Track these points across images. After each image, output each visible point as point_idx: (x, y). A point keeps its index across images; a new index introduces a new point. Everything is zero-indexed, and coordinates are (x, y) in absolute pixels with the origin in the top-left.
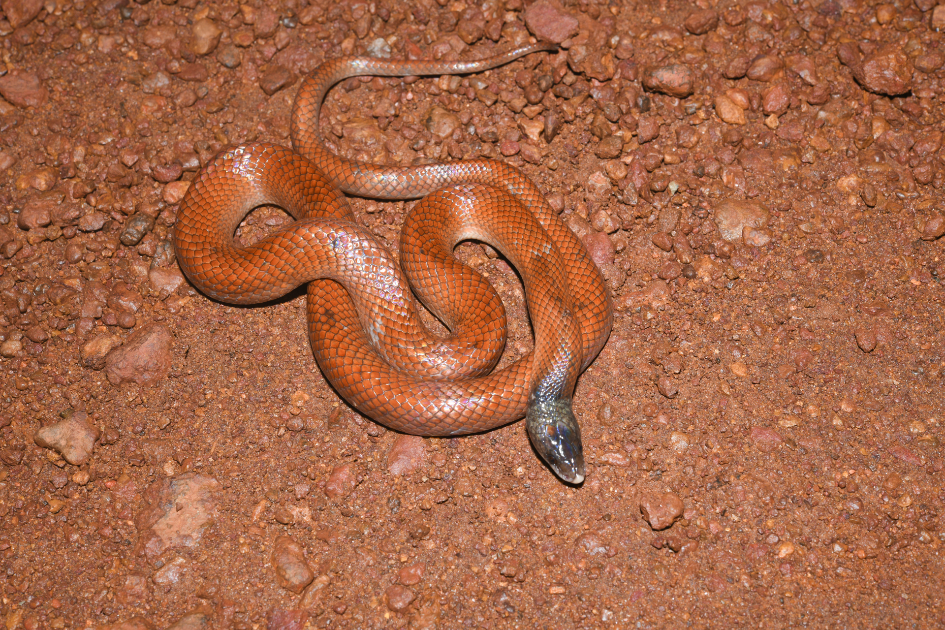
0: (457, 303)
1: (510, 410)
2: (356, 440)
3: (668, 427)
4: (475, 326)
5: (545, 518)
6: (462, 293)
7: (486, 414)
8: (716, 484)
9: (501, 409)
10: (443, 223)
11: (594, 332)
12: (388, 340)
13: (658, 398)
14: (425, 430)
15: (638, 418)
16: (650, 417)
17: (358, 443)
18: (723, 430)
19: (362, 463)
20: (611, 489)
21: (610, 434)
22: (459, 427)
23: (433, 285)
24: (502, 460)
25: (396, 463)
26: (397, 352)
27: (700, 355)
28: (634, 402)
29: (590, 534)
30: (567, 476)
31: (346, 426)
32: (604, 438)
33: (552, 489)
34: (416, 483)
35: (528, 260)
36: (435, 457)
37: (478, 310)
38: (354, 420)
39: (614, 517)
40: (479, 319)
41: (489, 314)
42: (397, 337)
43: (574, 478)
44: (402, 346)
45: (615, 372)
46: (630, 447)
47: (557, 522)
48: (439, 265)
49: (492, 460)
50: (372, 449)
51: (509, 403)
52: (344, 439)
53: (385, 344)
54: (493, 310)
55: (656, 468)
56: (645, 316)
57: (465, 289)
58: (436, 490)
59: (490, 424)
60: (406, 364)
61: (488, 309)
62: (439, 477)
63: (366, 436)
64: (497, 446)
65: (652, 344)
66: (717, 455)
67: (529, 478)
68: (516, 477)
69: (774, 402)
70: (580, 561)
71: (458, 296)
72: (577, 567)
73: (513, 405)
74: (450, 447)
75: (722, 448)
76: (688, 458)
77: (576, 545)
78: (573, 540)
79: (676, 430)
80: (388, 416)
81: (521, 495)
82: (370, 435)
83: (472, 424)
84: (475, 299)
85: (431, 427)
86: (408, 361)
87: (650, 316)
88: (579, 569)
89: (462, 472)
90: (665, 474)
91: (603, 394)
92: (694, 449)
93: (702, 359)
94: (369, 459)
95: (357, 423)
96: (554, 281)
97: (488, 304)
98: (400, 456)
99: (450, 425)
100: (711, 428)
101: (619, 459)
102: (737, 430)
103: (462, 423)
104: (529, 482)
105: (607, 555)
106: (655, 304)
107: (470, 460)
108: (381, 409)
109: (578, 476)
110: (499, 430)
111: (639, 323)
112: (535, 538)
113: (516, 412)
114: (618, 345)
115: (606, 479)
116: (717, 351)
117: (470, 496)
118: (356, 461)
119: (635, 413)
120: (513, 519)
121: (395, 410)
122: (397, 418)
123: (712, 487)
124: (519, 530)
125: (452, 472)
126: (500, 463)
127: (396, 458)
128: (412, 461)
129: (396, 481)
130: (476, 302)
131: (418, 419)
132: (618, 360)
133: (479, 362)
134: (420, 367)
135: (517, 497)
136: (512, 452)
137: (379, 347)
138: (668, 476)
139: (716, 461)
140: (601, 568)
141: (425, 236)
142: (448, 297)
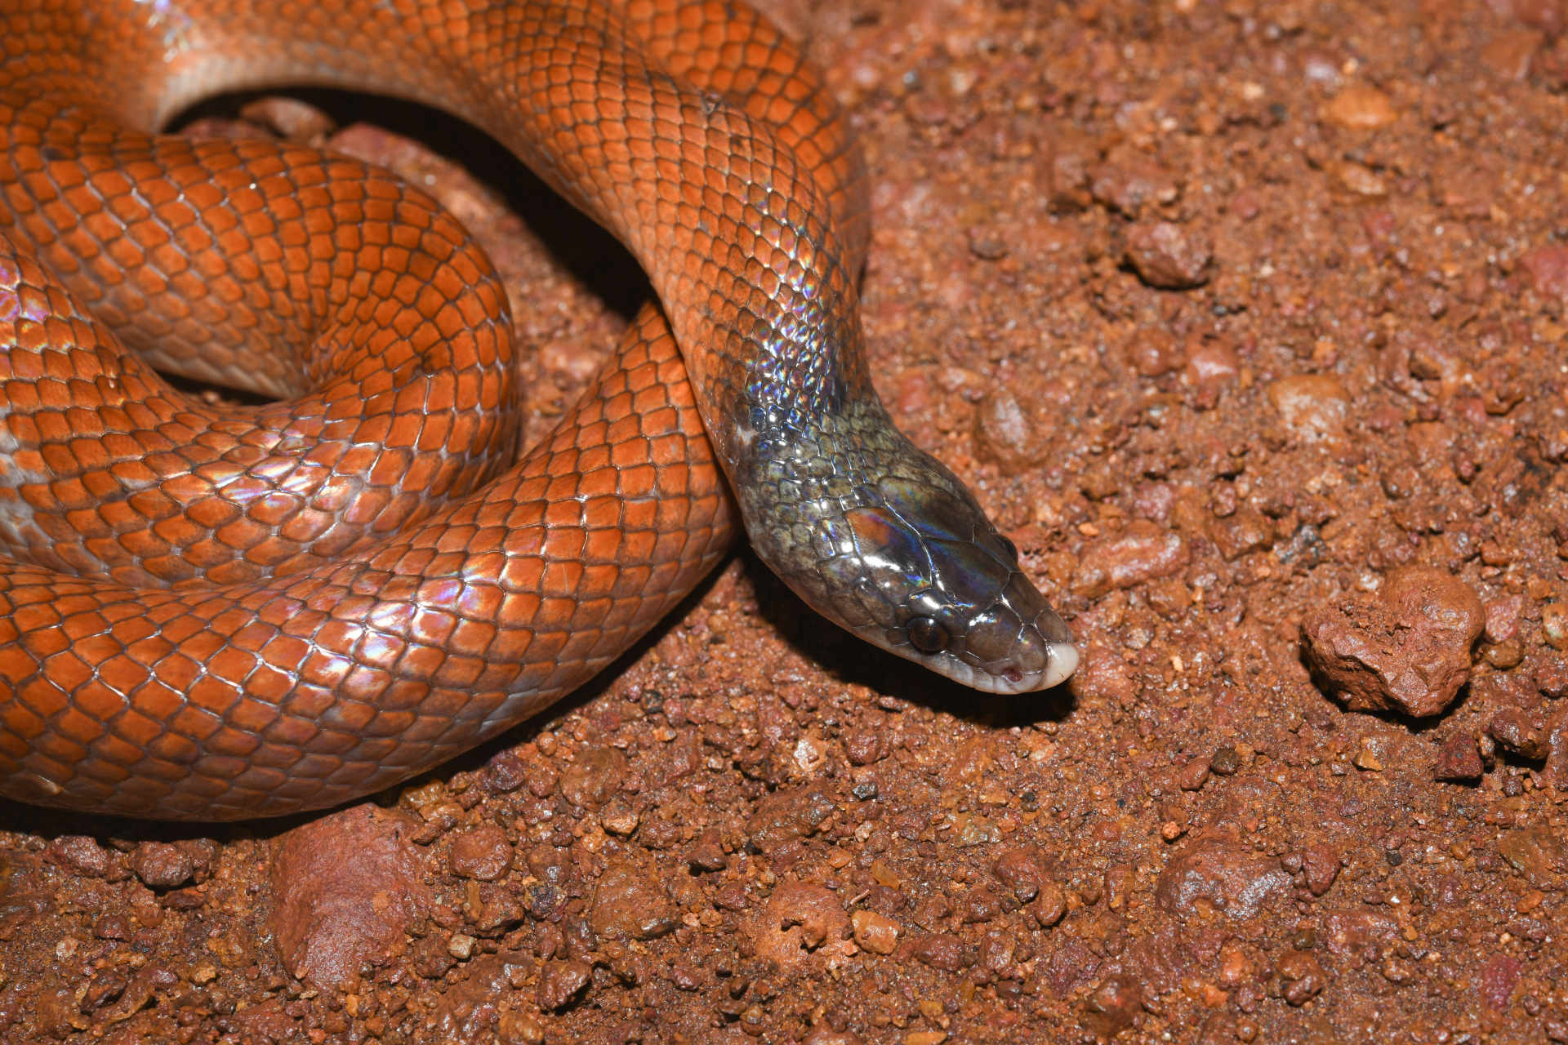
0: (274, 272)
1: (669, 540)
2: (112, 930)
3: (1246, 377)
4: (385, 309)
5: (996, 873)
6: (276, 226)
7: (591, 587)
8: (1532, 480)
9: (637, 546)
10: (82, 54)
11: (827, 160)
12: (74, 491)
13: (1152, 307)
14: (377, 758)
15: (1123, 394)
16: (1164, 374)
17: (127, 941)
18: (1435, 306)
19: (180, 1004)
20: (1178, 664)
21: (1060, 490)
22: (504, 686)
23: (150, 254)
24: (714, 747)
25: (320, 939)
26: (131, 519)
27: (1209, 124)
28: (1078, 351)
29: (1198, 846)
30: (1014, 672)
31: (50, 899)
32: (1045, 513)
33: (962, 762)
34: (433, 977)
35: (462, 29)
36: (457, 848)
37: (368, 255)
38: (69, 865)
39: (1246, 751)
40: (387, 278)
41: (418, 248)
42: (102, 459)
43: (1044, 664)
44: (138, 482)
45: (953, 293)
46: (1159, 499)
47: (1049, 865)
48: (138, 171)
49: (681, 764)
50: (195, 934)
51: (658, 510)
52: (63, 950)
53: (66, 514)
54: (427, 229)
55: (1286, 526)
56: (945, 88)
57: (280, 207)
58: (529, 966)
59: (617, 627)
60: (187, 547)
61: (401, 234)
62: (515, 912)
63: (147, 900)
64: (673, 710)
65: (1022, 160)
66: (1465, 395)
67: (857, 763)
68: (802, 783)
69: (1537, 158)
70: (1220, 960)
71: (265, 248)
72: (1223, 986)
73: (671, 514)
74: (496, 793)
75: (1469, 363)
76: (1374, 444)
77: (1171, 911)
78: (1149, 898)
79: (1277, 377)
80: (209, 762)
81: (863, 832)
82: (160, 889)
83: (550, 652)
84: (335, 223)
85: (397, 732)
86: (191, 531)
87: (961, 82)
88: (1232, 989)
89: (593, 858)
90: (1330, 530)
91: (956, 377)
92: (1376, 410)
93: (1221, 132)
94: (205, 974)
95: (87, 872)
96: (603, 36)
97: (396, 218)
98: (324, 907)
99: (470, 688)
100: (1390, 320)
101: (1142, 554)
102: (1477, 288)
103: (515, 662)
104: (863, 775)
105: (1307, 893)
106: (956, 43)
107: (599, 803)
108: (169, 743)
109: (1054, 652)
110: (653, 655)
111: (939, 115)
112: (1003, 960)
113: (693, 542)
114: (910, 207)
115: (1139, 638)
116: (1253, 91)
117: (670, 929)
118: (152, 1003)
119: (1101, 386)
120: (880, 930)
121: (229, 720)
122: (248, 756)
123: (1524, 496)
124: (925, 960)
125: (553, 873)
126: (714, 762)
127: (308, 920)
128: (379, 901)
129: (353, 1003)
130: (345, 235)
131: (337, 715)
132: (935, 255)
133: (465, 423)
134: (248, 530)
135: (849, 846)
136: (741, 705)
137: (46, 541)
138: (1345, 532)
139: (1476, 415)
140: (1311, 944)
141: (34, 105)
142: (229, 269)
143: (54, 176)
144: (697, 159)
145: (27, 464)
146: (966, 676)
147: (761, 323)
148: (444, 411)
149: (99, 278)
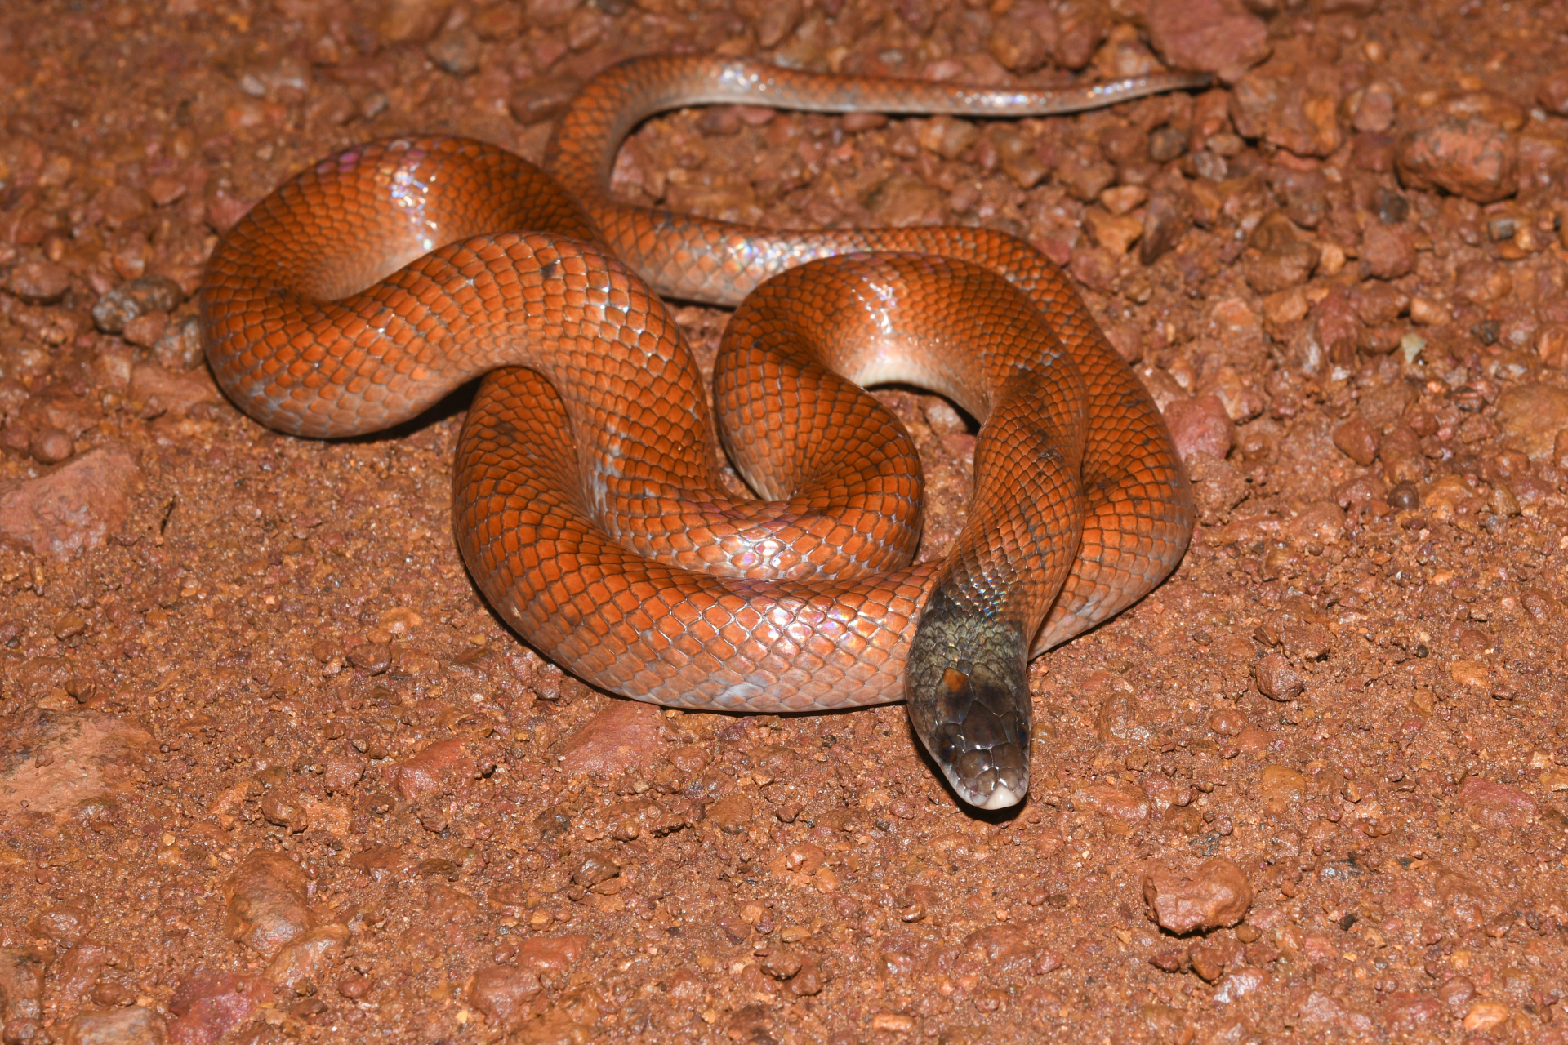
0: (812, 448)
1: (874, 652)
6: (828, 427)
12: (627, 487)
23: (767, 415)
26: (639, 511)
27: (1382, 639)
30: (975, 790)
34: (618, 793)
36: (679, 751)
37: (853, 457)
40: (850, 470)
41: (877, 465)
42: (645, 476)
43: (991, 794)
44: (651, 493)
48: (787, 369)
53: (618, 498)
54: (890, 459)
57: (835, 419)
60: (654, 538)
61: (877, 456)
71: (816, 435)
74: (722, 739)
80: (581, 629)
83: (777, 671)
84: (853, 437)
86: (659, 529)
94: (522, 737)
97: (881, 447)
98: (597, 738)
99: (724, 661)
103: (753, 662)
108: (569, 609)
119: (1189, 723)
122: (601, 636)
130: (853, 443)
131: (649, 635)
133: (826, 551)
137: (605, 509)
138: (1235, 846)
141: (775, 322)
142: (795, 438)
143: (753, 355)
144: (1017, 473)
145: (617, 465)
146: (954, 783)
147: (975, 559)
148: (817, 537)
149: (740, 418)
